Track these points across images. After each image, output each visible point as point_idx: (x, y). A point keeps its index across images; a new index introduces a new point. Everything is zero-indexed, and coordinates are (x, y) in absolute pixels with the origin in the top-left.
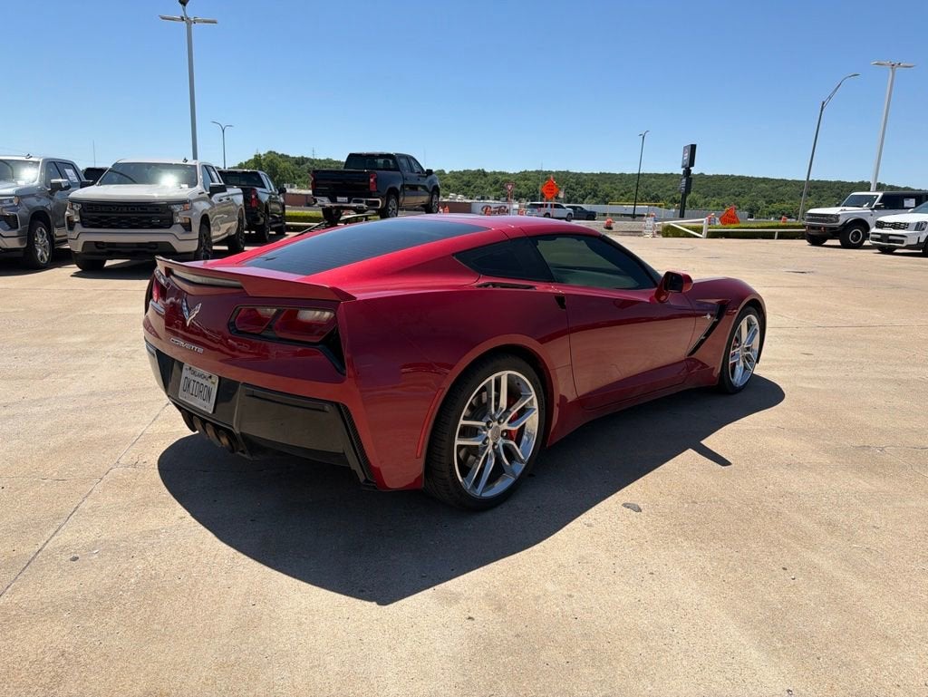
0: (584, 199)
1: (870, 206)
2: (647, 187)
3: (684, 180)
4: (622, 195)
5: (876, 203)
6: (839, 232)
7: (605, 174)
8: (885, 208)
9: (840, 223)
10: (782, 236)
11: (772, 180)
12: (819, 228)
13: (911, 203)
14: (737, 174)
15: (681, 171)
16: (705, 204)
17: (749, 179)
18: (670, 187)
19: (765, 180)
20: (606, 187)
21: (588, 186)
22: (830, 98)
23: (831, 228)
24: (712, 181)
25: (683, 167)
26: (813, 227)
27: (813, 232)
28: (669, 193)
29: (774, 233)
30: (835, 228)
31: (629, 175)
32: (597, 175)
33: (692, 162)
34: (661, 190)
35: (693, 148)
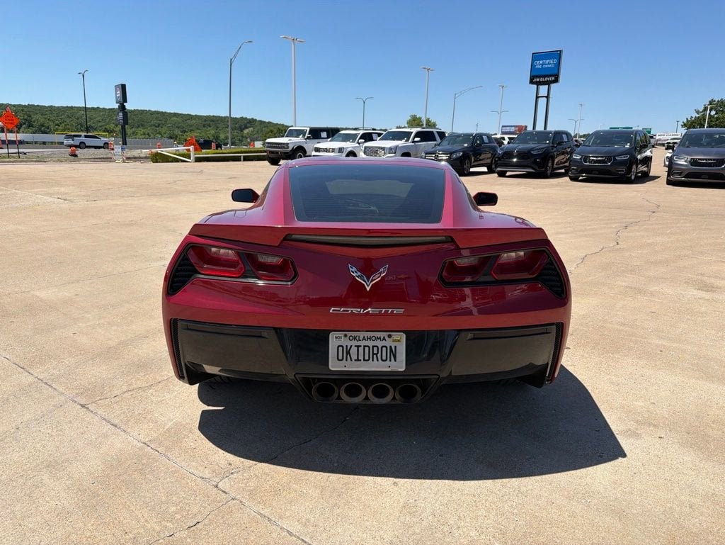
0: (19, 129)
1: (304, 136)
2: (78, 119)
3: (121, 114)
4: (57, 125)
5: (307, 135)
6: (290, 155)
7: (33, 106)
8: (313, 138)
9: (290, 149)
10: (246, 159)
11: (181, 114)
12: (277, 152)
13: (324, 135)
14: (153, 110)
15: (116, 106)
16: (133, 133)
17: (163, 114)
18: (99, 119)
19: (175, 115)
20: (38, 118)
21: (21, 116)
22: (235, 56)
23: (285, 153)
24: (135, 115)
25: (117, 103)
26: (272, 152)
27: (272, 156)
28: (100, 124)
29: (240, 156)
30: (287, 153)
31: (58, 107)
32: (25, 106)
33: (125, 99)
34: (92, 121)
35: (123, 87)
